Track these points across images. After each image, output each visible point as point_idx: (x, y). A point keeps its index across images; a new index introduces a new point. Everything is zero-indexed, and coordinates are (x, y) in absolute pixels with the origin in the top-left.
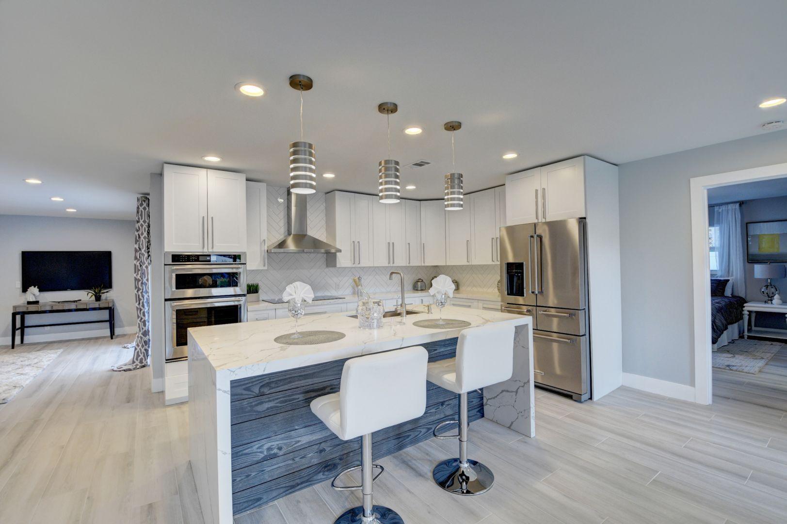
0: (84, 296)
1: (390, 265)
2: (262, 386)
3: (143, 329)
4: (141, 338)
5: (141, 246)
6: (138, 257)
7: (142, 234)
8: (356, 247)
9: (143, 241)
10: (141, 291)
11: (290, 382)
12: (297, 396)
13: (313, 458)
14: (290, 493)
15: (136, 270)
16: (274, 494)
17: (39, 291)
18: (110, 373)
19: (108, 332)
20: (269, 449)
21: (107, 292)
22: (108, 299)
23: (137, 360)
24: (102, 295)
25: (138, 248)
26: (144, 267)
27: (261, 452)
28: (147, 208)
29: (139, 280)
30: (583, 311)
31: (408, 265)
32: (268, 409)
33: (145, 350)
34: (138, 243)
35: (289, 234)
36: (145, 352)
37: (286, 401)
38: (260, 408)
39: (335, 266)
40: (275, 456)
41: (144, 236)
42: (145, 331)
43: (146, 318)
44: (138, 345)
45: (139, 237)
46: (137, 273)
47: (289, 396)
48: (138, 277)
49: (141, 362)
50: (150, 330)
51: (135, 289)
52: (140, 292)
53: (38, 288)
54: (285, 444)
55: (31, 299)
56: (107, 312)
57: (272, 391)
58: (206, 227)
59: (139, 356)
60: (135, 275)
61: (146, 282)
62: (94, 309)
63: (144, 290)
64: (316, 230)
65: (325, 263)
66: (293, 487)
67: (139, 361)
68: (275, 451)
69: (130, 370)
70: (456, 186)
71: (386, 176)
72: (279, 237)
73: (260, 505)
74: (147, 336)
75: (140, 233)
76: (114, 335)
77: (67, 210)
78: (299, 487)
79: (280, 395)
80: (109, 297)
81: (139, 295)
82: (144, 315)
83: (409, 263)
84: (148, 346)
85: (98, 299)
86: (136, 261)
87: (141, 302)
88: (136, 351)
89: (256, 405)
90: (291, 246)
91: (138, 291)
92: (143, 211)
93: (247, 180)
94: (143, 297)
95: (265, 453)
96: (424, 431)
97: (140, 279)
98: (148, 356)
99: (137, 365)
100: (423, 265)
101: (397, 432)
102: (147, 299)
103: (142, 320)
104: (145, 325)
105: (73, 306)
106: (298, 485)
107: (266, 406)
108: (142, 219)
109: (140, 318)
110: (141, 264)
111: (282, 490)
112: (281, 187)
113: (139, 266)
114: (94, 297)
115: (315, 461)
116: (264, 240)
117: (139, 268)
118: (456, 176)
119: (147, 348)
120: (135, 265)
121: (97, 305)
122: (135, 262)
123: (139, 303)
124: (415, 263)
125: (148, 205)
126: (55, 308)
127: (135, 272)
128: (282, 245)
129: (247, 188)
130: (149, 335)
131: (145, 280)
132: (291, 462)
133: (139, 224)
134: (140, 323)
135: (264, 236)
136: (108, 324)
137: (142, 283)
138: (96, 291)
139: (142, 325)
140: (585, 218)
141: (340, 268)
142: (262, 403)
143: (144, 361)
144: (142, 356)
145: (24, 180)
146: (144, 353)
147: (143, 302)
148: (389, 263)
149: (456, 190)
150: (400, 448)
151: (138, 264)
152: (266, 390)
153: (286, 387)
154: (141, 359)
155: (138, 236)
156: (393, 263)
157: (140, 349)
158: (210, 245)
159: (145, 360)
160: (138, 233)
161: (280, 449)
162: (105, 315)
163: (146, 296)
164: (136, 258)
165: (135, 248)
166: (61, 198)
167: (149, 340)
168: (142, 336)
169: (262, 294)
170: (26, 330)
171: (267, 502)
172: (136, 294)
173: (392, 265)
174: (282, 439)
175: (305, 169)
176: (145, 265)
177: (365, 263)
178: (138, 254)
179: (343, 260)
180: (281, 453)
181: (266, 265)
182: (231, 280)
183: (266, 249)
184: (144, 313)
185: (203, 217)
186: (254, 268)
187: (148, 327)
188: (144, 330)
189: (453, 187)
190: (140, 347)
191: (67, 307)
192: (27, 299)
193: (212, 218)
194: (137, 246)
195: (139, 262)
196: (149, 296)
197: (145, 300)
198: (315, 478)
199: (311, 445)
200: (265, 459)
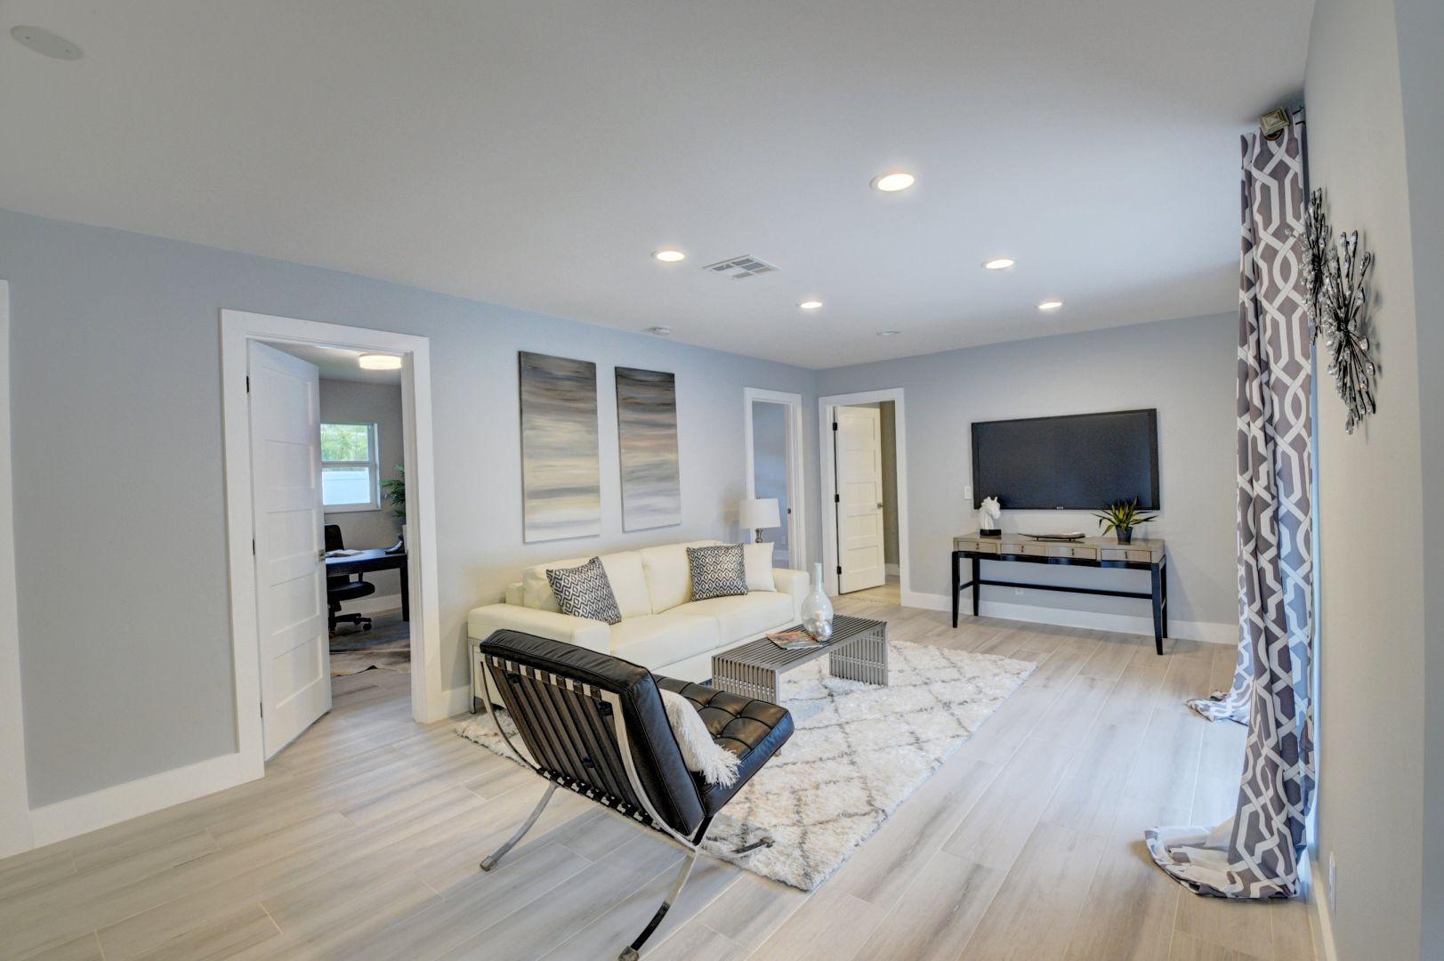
0: (1089, 525)
3: (1278, 724)
4: (1275, 767)
6: (1257, 401)
7: (1273, 294)
9: (1275, 324)
10: (1272, 552)
15: (1247, 458)
17: (1001, 508)
21: (1146, 520)
22: (1148, 539)
23: (1250, 852)
24: (1135, 527)
25: (1252, 362)
26: (1284, 444)
28: (1296, 168)
29: (1260, 505)
33: (1290, 822)
34: (1252, 339)
36: (1286, 831)
41: (1279, 301)
42: (1291, 735)
43: (1296, 676)
45: (1258, 310)
46: (1250, 472)
48: (1259, 489)
49: (1268, 868)
51: (1246, 543)
52: (1265, 559)
53: (998, 501)
55: (986, 524)
56: (1146, 576)
59: (1261, 838)
60: (1242, 481)
61: (1298, 513)
62: (1113, 564)
63: (1286, 550)
67: (1258, 858)
74: (1301, 763)
75: (1261, 290)
76: (1165, 636)
80: (1153, 531)
81: (1261, 572)
82: (1286, 665)
84: (1300, 806)
85: (1126, 537)
86: (1247, 417)
87: (1272, 603)
88: (1247, 810)
91: (1255, 553)
92: (1275, 185)
94: (1280, 578)
97: (1267, 497)
98: (1299, 849)
99: (1251, 880)
102: (1300, 592)
103: (1278, 686)
104: (1289, 711)
105: (1063, 550)
109: (1266, 678)
110: (1270, 430)
113: (1261, 441)
114: (1113, 533)
117: (1261, 448)
119: (1298, 817)
120: (1243, 437)
121: (1119, 553)
122: (1241, 423)
123: (1263, 610)
126: (1028, 551)
127: (1244, 469)
130: (1307, 762)
131: (1289, 504)
134: (1265, 695)
136: (1148, 605)
137: (1275, 518)
138: (1121, 516)
139: (1273, 706)
143: (1280, 868)
144: (1271, 843)
146: (1282, 837)
147: (1280, 606)
151: (1256, 431)
154: (1270, 859)
155: (1250, 306)
159: (1288, 870)
160: (1251, 293)
163: (1294, 577)
164: (1246, 407)
165: (1243, 363)
168: (1277, 757)
170: (982, 587)
172: (1249, 567)
176: (1290, 436)
178: (1255, 384)
184: (1284, 654)
188: (1284, 731)
190: (1266, 797)
191: (1051, 551)
192: (980, 524)
194: (1247, 354)
195: (1259, 422)
196: (1307, 579)
197: (1289, 597)
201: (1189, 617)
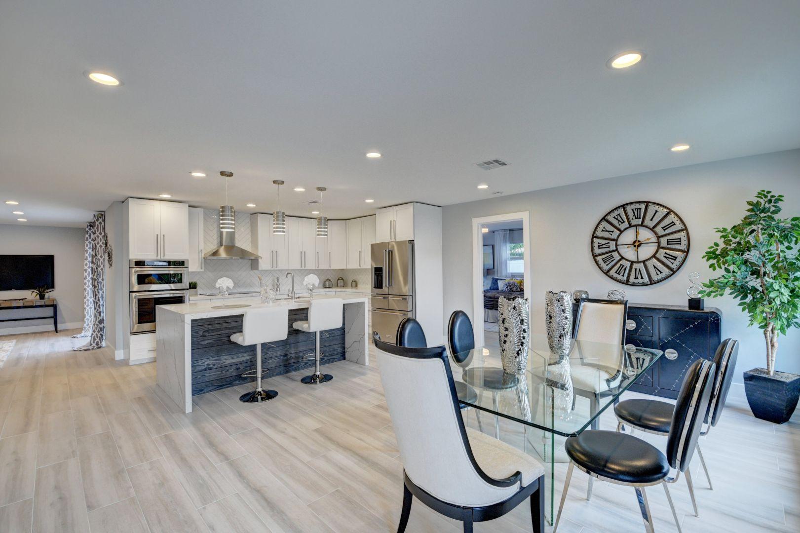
0: (29, 295)
1: (302, 268)
2: (204, 332)
4: (97, 325)
5: (97, 252)
6: (95, 262)
7: (98, 243)
8: (274, 255)
10: (97, 288)
11: (219, 331)
12: (223, 338)
13: (233, 372)
14: (219, 389)
15: (93, 271)
16: (211, 388)
18: (72, 352)
19: (52, 327)
20: (208, 364)
21: (50, 292)
22: (51, 297)
23: (94, 342)
24: (46, 294)
26: (99, 269)
27: (204, 366)
28: (103, 223)
29: (95, 280)
30: (411, 297)
31: (317, 268)
32: (207, 343)
33: (101, 335)
35: (221, 245)
37: (217, 341)
38: (203, 343)
39: (257, 269)
40: (211, 369)
41: (99, 245)
42: (101, 320)
43: (101, 310)
44: (94, 331)
46: (93, 274)
47: (219, 338)
48: (95, 277)
49: (97, 344)
50: (104, 319)
51: (93, 287)
54: (217, 363)
56: (51, 309)
57: (209, 334)
58: (159, 241)
59: (96, 339)
60: (92, 276)
61: (102, 281)
63: (100, 287)
64: (242, 242)
65: (250, 267)
66: (221, 386)
68: (211, 366)
69: (89, 350)
70: (323, 224)
71: (277, 221)
72: (213, 247)
73: (202, 393)
75: (96, 242)
76: (57, 330)
77: (19, 220)
78: (225, 386)
79: (215, 337)
80: (52, 296)
81: (95, 292)
83: (318, 267)
84: (102, 332)
85: (42, 297)
87: (97, 297)
88: (93, 336)
89: (201, 341)
90: (223, 254)
92: (99, 225)
93: (190, 206)
94: (98, 292)
95: (206, 366)
96: (303, 364)
98: (102, 340)
99: (94, 347)
100: (329, 268)
101: (285, 363)
102: (102, 295)
103: (98, 311)
104: (100, 315)
105: (21, 304)
106: (224, 385)
107: (206, 342)
108: (98, 231)
109: (96, 310)
110: (97, 267)
111: (215, 387)
112: (215, 210)
113: (95, 269)
114: (38, 296)
115: (234, 374)
116: (202, 250)
117: (96, 270)
118: (323, 218)
120: (92, 268)
121: (42, 302)
122: (92, 265)
124: (324, 266)
125: (104, 221)
128: (215, 253)
129: (190, 214)
130: (103, 324)
131: (100, 280)
132: (220, 373)
133: (96, 235)
134: (96, 313)
135: (202, 247)
136: (52, 320)
137: (98, 282)
138: (41, 291)
139: (97, 315)
140: (414, 240)
141: (262, 270)
142: (204, 340)
143: (99, 343)
144: (98, 340)
145: (5, 202)
146: (99, 337)
147: (99, 297)
148: (301, 267)
149: (323, 226)
150: (287, 372)
151: (94, 267)
152: (207, 334)
153: (218, 333)
154: (98, 342)
156: (305, 267)
157: (96, 334)
158: (162, 255)
159: (101, 342)
161: (214, 365)
162: (49, 312)
163: (101, 292)
166: (22, 211)
167: (104, 327)
168: (98, 324)
169: (199, 290)
171: (206, 392)
172: (93, 290)
173: (304, 268)
174: (216, 360)
175: (229, 220)
177: (281, 266)
179: (264, 264)
180: (215, 367)
181: (203, 268)
182: (178, 279)
183: (203, 257)
184: (99, 305)
185: (157, 235)
186: (194, 270)
187: (103, 317)
188: (99, 319)
189: (321, 224)
190: (97, 332)
191: (15, 304)
193: (164, 235)
195: (95, 265)
196: (103, 292)
198: (234, 383)
199: (232, 365)
200: (206, 369)
201: (64, 322)
